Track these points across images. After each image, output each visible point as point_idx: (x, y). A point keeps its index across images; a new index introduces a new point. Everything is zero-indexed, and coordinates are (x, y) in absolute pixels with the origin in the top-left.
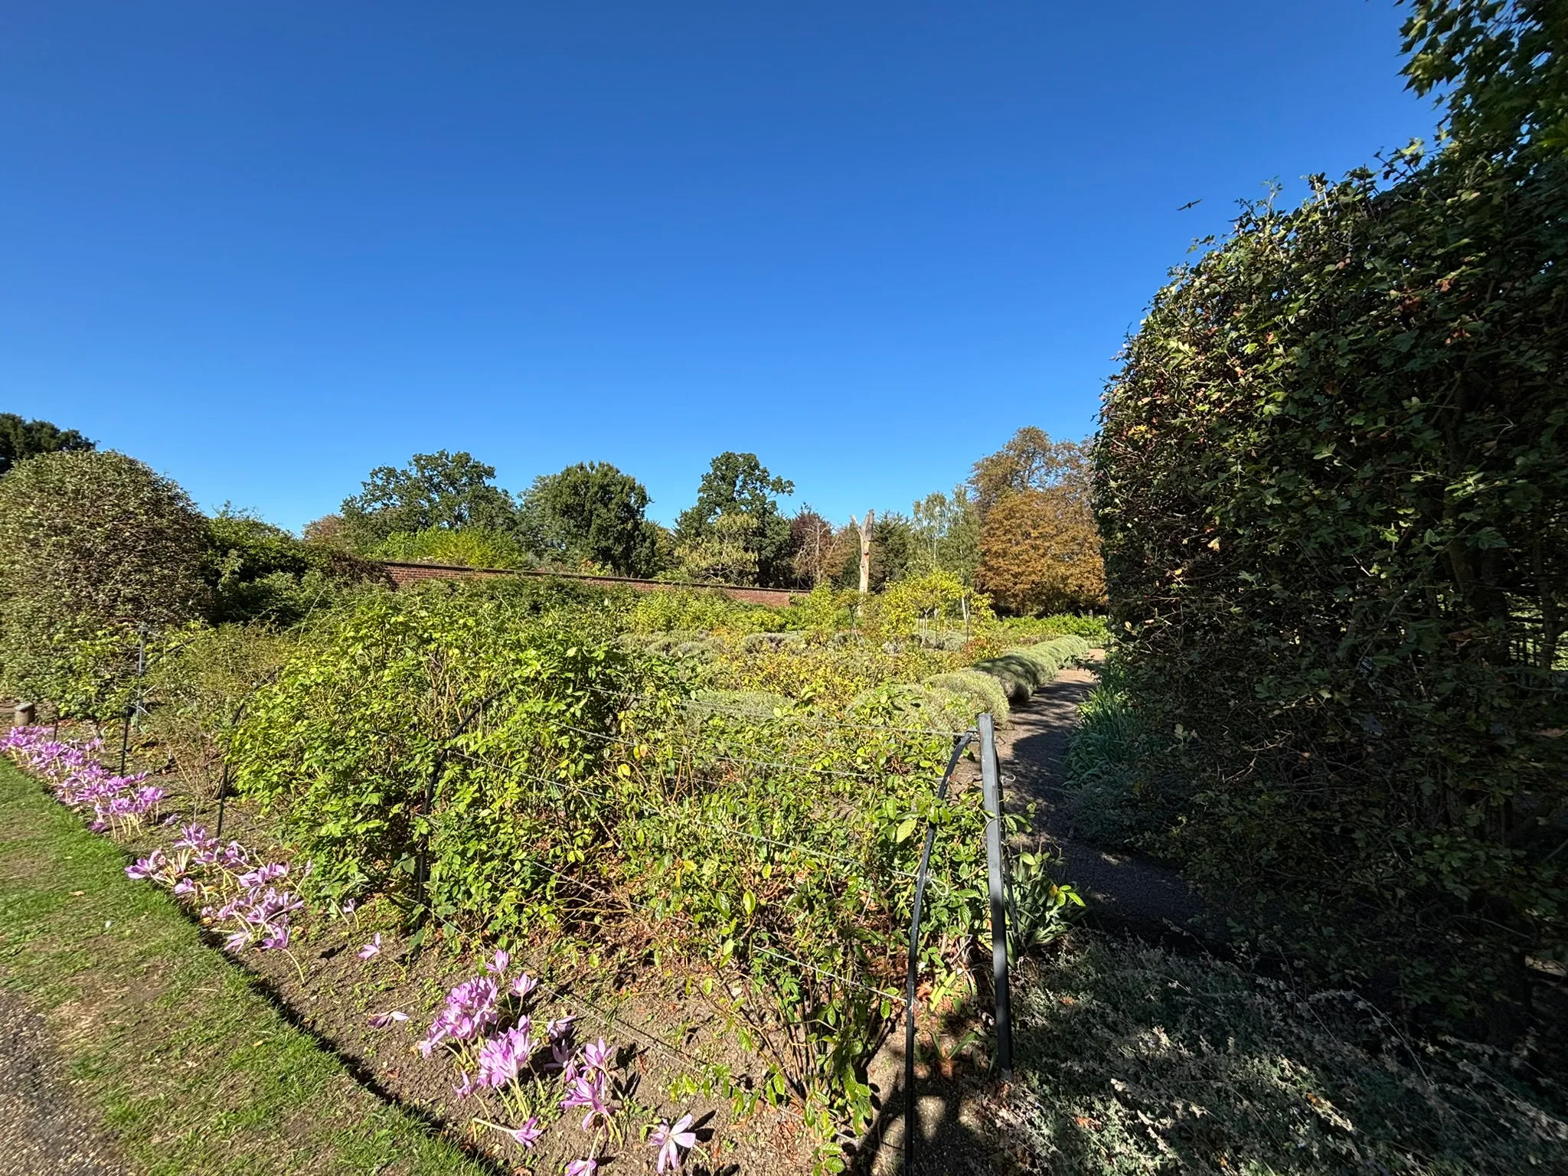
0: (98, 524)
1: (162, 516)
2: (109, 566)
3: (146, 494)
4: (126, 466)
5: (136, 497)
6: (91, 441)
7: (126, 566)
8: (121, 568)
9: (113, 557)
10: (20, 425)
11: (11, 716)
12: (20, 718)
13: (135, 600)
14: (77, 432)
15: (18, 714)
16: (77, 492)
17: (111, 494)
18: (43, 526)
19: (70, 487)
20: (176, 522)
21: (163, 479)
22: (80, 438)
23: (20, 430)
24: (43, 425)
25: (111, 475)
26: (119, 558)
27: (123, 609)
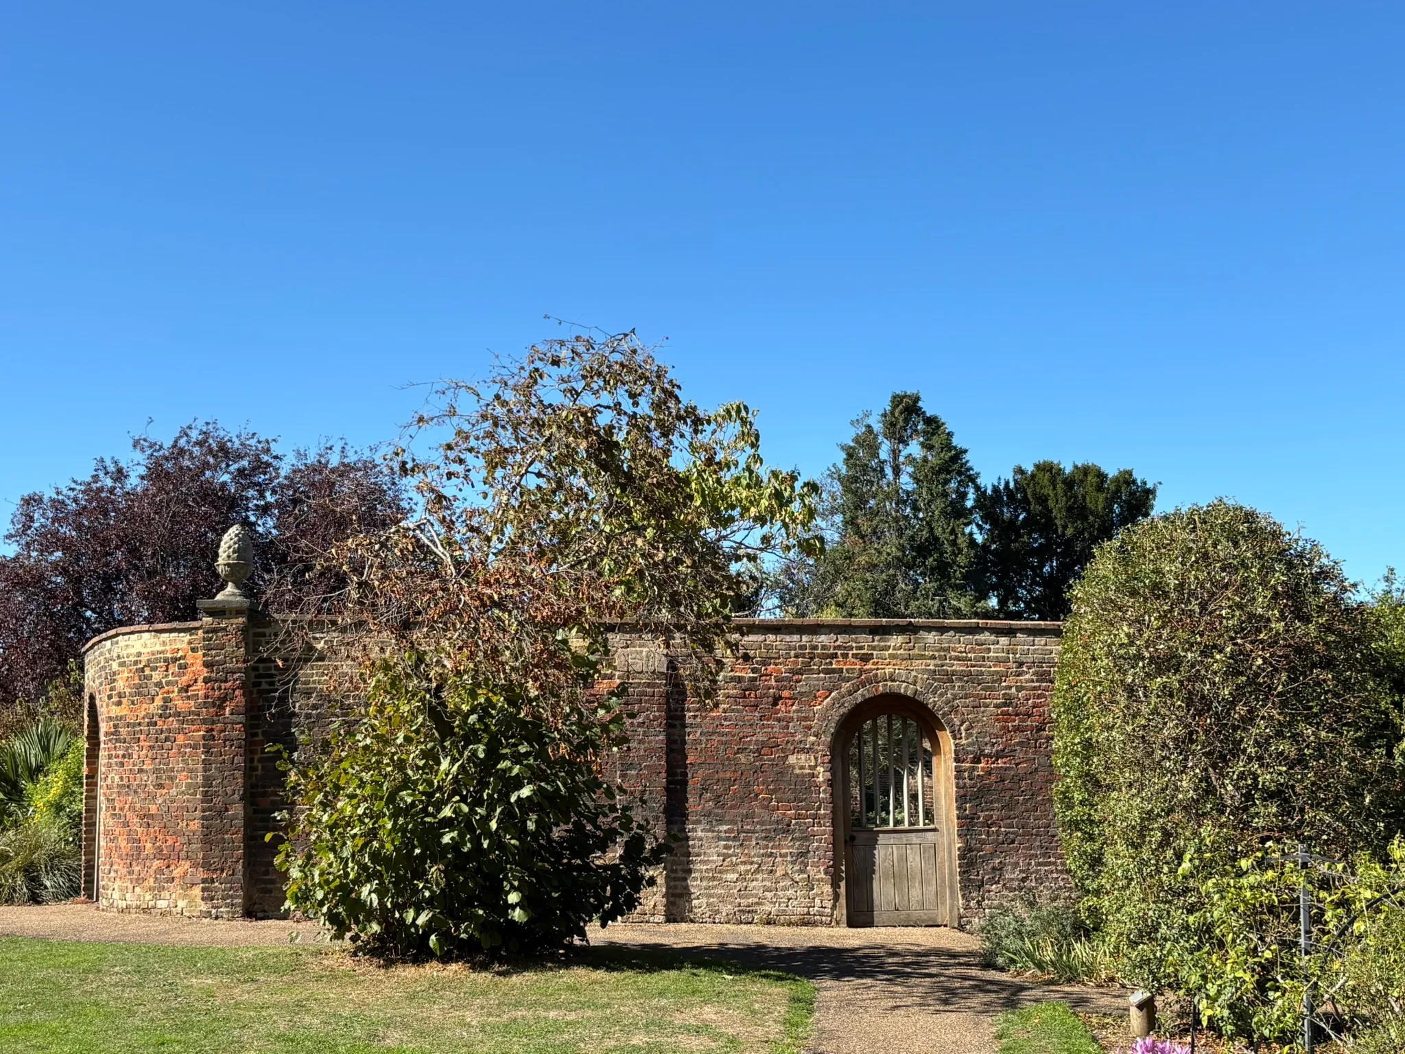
0: (1215, 646)
1: (1306, 620)
2: (1235, 728)
3: (1279, 577)
4: (1243, 528)
5: (1264, 583)
6: (1150, 485)
7: (1261, 728)
8: (1254, 731)
9: (1241, 709)
10: (1059, 479)
11: (1123, 1014)
12: (1136, 1019)
13: (1277, 795)
14: (1130, 473)
15: (1134, 1012)
16: (1180, 587)
17: (1226, 586)
18: (1143, 658)
19: (1173, 582)
20: (1328, 629)
21: (1296, 541)
22: (1134, 482)
23: (1060, 486)
24: (1085, 471)
25: (1225, 548)
26: (1250, 711)
27: (1266, 813)
